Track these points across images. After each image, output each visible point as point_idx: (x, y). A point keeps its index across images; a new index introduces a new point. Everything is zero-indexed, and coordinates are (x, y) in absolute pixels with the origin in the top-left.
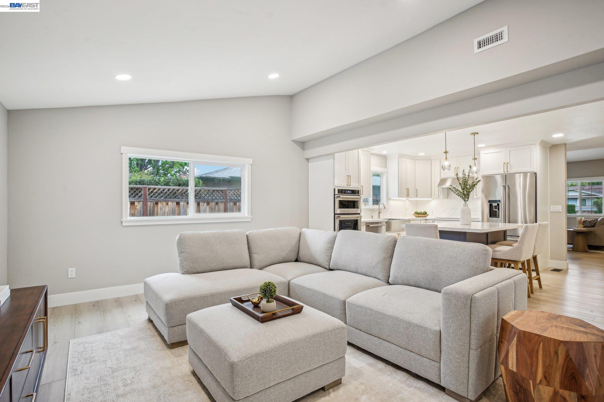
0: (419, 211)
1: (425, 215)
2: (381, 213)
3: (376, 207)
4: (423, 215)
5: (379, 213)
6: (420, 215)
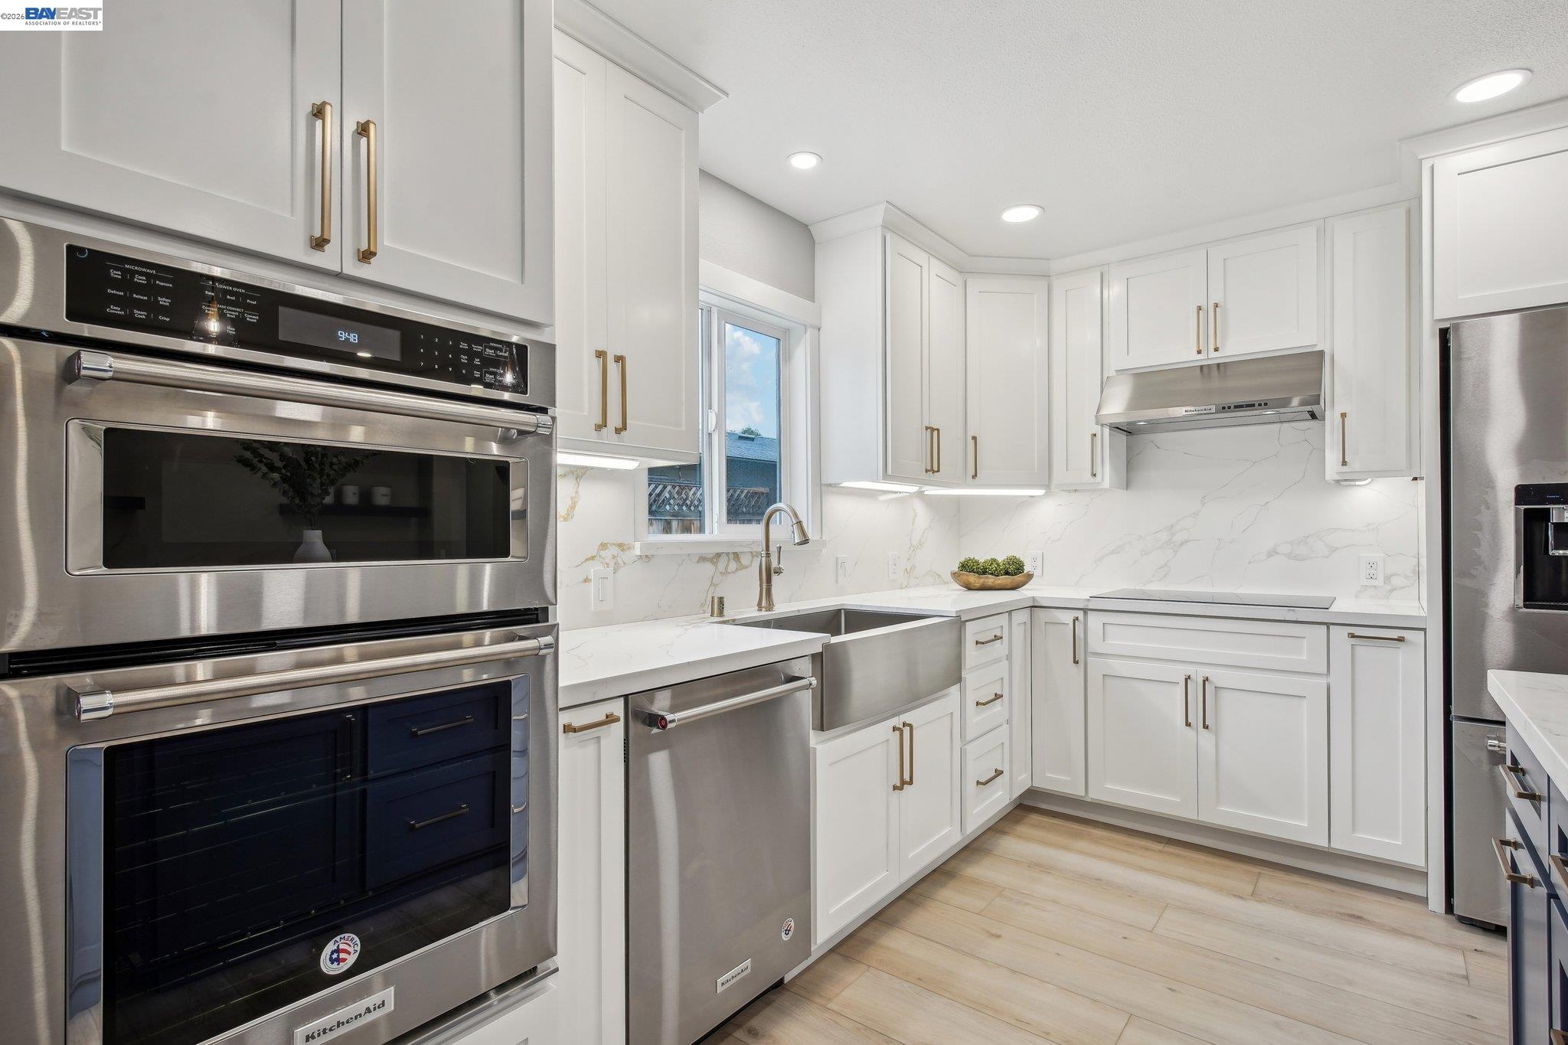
0: (982, 557)
1: (1018, 578)
2: (778, 572)
3: (750, 533)
4: (1004, 580)
5: (768, 574)
6: (990, 580)
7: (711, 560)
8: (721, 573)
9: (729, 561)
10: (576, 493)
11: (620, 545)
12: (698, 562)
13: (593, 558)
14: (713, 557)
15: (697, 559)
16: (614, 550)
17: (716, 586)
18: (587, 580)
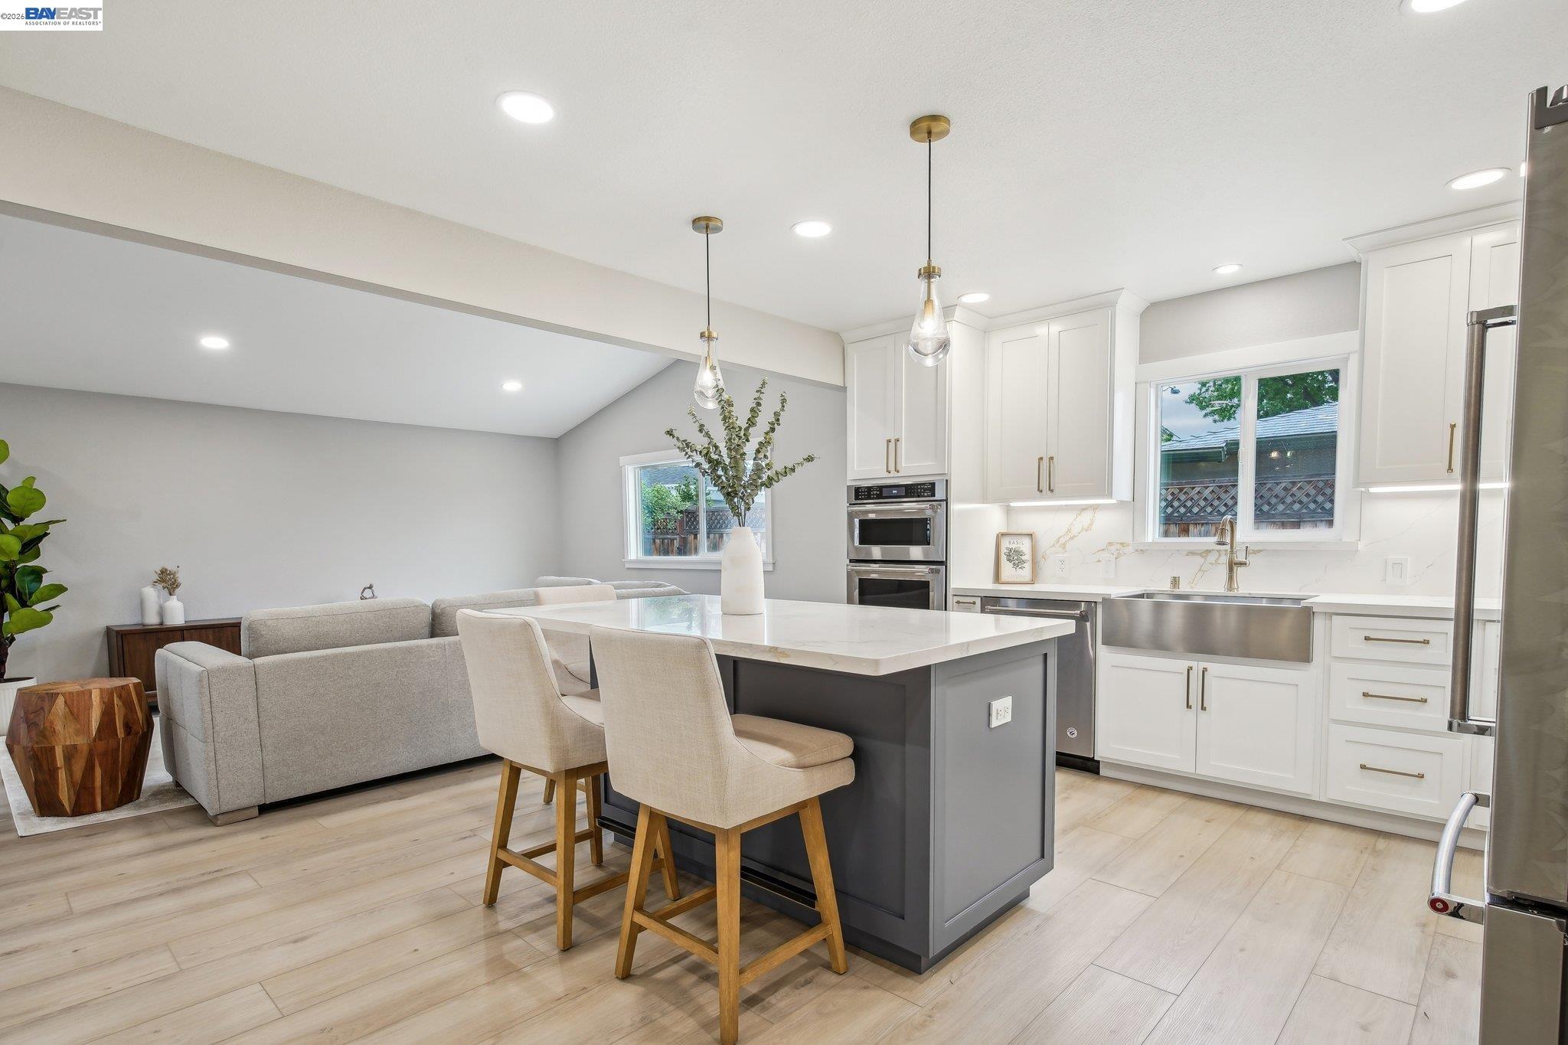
5: (1231, 566)
7: (1200, 554)
10: (1093, 517)
11: (1121, 543)
12: (1187, 555)
13: (1103, 550)
16: (1119, 546)
17: (1204, 571)
18: (1099, 561)
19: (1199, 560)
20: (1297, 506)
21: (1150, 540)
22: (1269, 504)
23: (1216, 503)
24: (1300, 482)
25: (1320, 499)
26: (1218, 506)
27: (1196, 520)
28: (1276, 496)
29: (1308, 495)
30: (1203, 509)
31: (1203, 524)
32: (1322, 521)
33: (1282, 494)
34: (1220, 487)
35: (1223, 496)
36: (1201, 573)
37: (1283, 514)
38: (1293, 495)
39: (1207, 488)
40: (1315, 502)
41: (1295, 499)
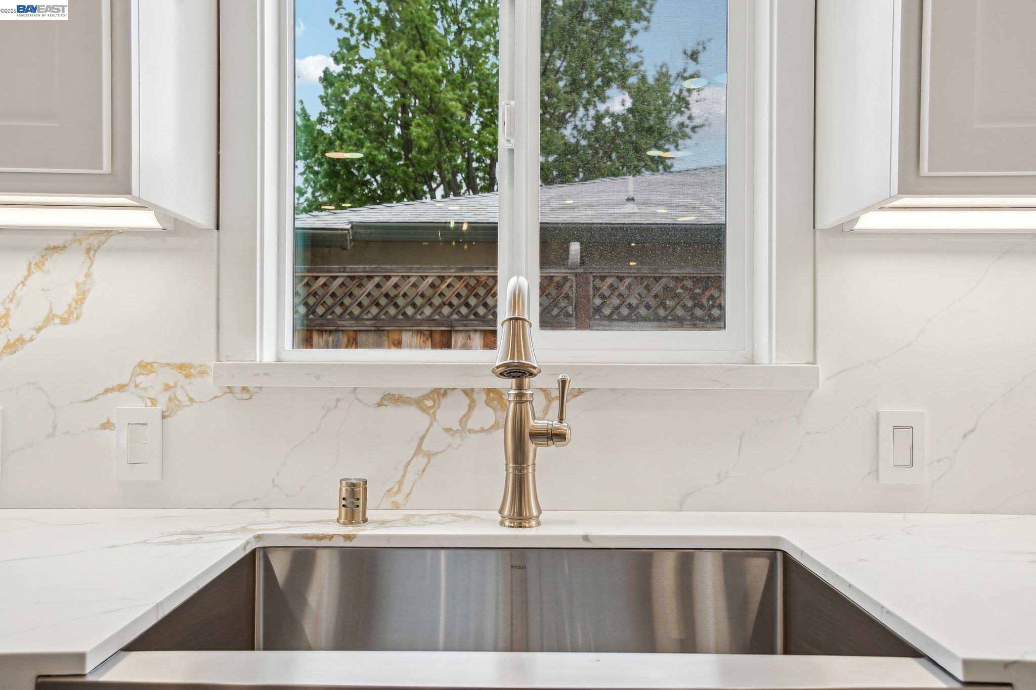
7: (418, 403)
8: (448, 430)
9: (471, 407)
10: (88, 275)
11: (181, 367)
12: (380, 405)
13: (121, 388)
14: (426, 397)
15: (378, 398)
16: (171, 377)
17: (430, 455)
18: (107, 425)
19: (416, 419)
20: (446, 310)
21: (268, 356)
22: (414, 305)
23: (347, 301)
24: (450, 277)
25: (472, 301)
26: (351, 305)
27: (322, 325)
28: (422, 296)
29: (459, 296)
30: (330, 310)
31: (331, 331)
32: (476, 331)
33: (429, 293)
34: (352, 278)
35: (356, 292)
36: (420, 461)
37: (430, 320)
38: (441, 295)
39: (335, 278)
40: (467, 305)
41: (445, 299)
